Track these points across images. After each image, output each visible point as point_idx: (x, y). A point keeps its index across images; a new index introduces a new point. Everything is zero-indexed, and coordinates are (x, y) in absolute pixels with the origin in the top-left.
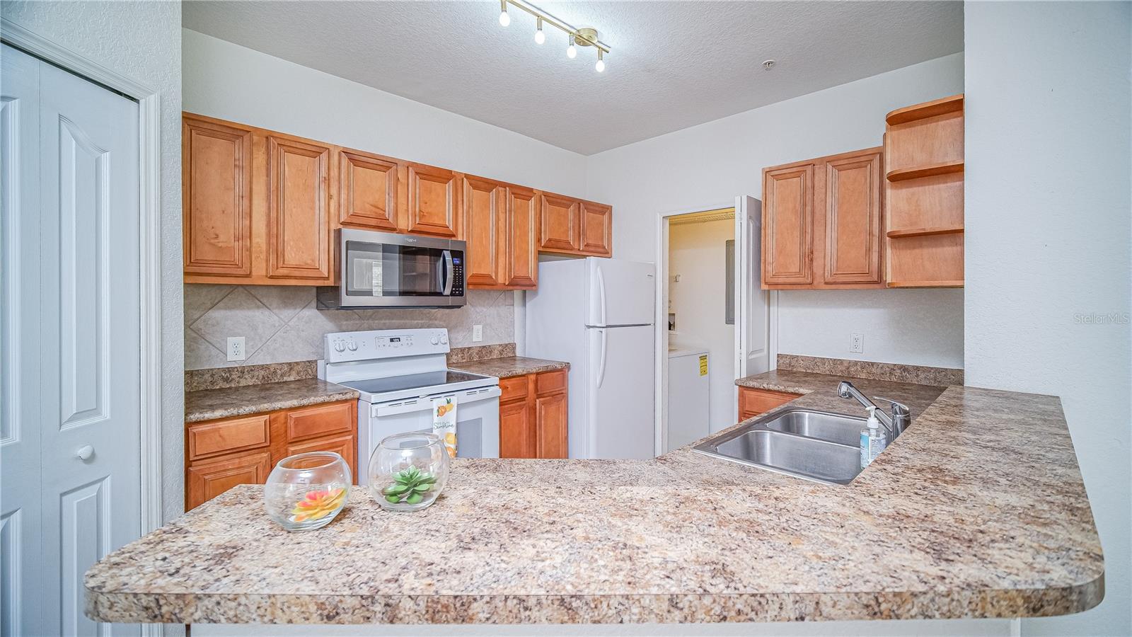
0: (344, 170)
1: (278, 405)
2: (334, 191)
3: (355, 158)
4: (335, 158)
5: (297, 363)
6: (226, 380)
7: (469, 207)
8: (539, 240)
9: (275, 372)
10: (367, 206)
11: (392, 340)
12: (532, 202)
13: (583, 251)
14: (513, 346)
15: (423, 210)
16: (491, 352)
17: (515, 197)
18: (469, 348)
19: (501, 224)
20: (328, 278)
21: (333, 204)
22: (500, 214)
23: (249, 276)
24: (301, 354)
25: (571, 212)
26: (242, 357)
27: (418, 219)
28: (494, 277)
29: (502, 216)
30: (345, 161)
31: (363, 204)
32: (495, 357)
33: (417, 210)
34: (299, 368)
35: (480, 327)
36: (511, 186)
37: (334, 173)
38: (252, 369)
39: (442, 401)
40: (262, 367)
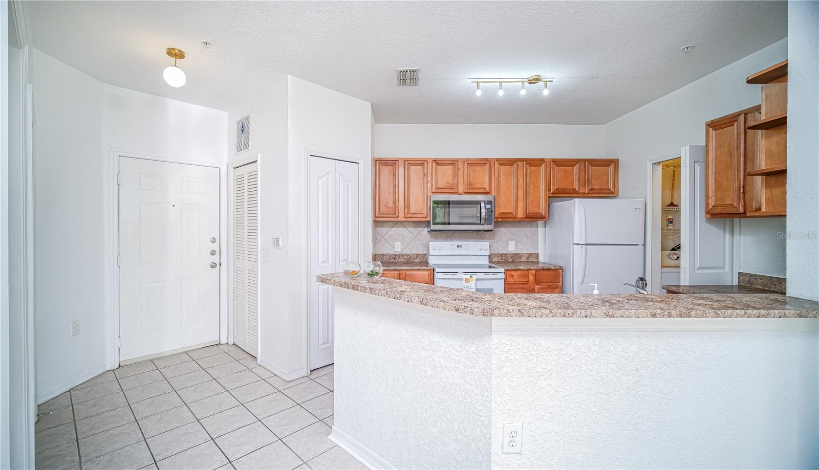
0: (434, 168)
1: (402, 268)
2: (429, 179)
3: (437, 162)
4: (430, 164)
5: (419, 254)
6: (394, 258)
7: (498, 176)
8: (549, 190)
9: (411, 257)
10: (444, 183)
11: (458, 246)
12: (543, 168)
13: (587, 193)
14: (537, 256)
15: (471, 181)
16: (520, 257)
17: (530, 166)
18: (506, 254)
19: (520, 183)
20: (426, 217)
21: (429, 184)
22: (519, 176)
23: (398, 217)
24: (421, 251)
25: (576, 169)
26: (400, 250)
27: (468, 186)
28: (514, 214)
29: (521, 178)
30: (434, 164)
31: (442, 182)
32: (523, 260)
33: (468, 182)
34: (420, 256)
35: (514, 242)
36: (526, 160)
37: (429, 171)
38: (403, 255)
39: (468, 276)
40: (407, 255)
